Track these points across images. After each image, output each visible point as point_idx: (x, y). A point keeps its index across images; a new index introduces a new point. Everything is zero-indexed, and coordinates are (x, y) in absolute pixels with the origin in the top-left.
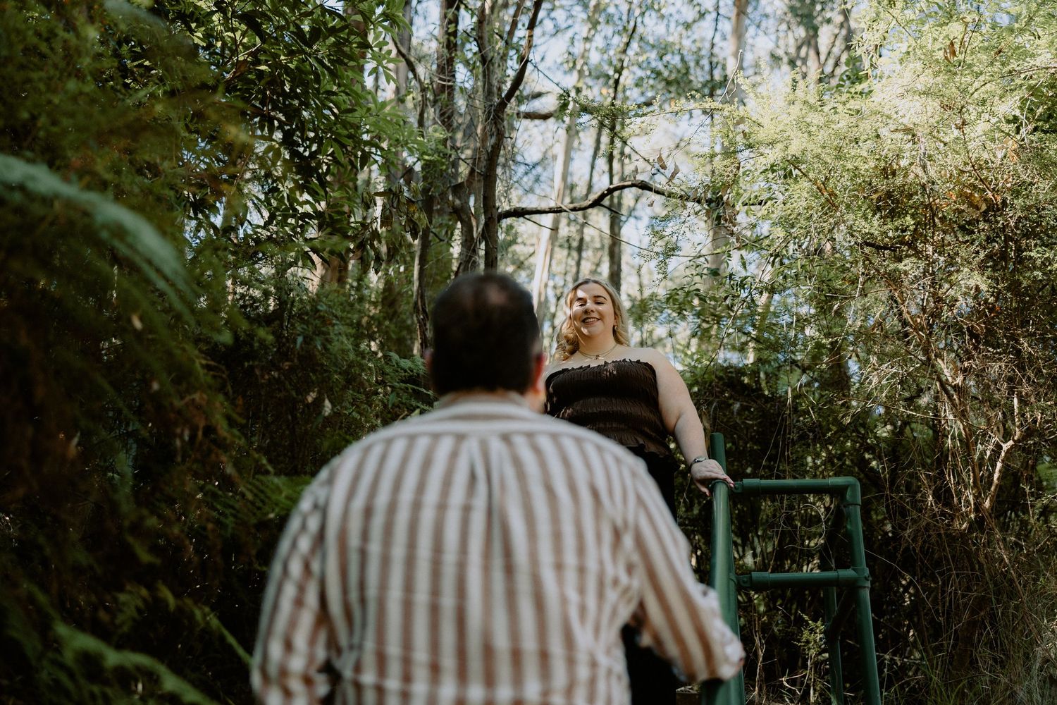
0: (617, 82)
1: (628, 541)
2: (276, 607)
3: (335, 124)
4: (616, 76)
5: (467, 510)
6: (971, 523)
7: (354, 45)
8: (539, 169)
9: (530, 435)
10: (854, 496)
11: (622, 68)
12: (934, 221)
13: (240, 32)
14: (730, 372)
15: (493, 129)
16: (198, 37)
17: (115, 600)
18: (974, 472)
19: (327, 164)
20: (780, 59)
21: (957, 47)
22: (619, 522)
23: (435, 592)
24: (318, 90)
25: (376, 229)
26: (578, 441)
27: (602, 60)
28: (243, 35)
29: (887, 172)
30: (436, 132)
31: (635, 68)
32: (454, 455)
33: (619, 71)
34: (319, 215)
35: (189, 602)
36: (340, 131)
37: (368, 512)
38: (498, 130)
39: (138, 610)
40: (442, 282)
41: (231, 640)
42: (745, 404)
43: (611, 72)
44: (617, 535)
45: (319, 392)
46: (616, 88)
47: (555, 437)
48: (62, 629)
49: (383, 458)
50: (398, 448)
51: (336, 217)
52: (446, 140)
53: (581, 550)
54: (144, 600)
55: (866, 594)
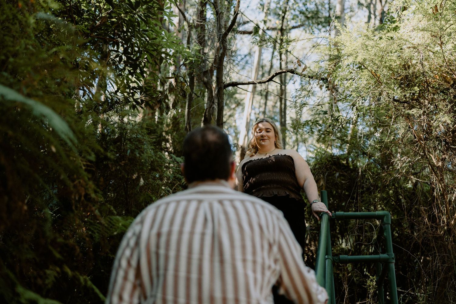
0: (283, 17)
1: (275, 249)
2: (115, 281)
3: (147, 45)
4: (283, 15)
5: (203, 234)
6: (445, 232)
7: (156, 9)
8: (248, 58)
9: (231, 201)
10: (388, 220)
11: (286, 11)
12: (428, 89)
13: (103, 3)
14: (335, 158)
15: (222, 46)
16: (83, 6)
17: (45, 273)
18: (446, 207)
19: (144, 63)
20: (362, 5)
21: (438, 7)
22: (272, 241)
23: (189, 271)
24: (139, 30)
25: (167, 94)
26: (253, 203)
27: (277, 7)
28: (104, 5)
29: (406, 67)
30: (195, 46)
31: (292, 11)
32: (197, 210)
33: (285, 12)
34: (140, 88)
35: (77, 273)
36: (150, 48)
37: (159, 235)
38: (224, 46)
39: (55, 277)
40: (200, 115)
41: (97, 290)
42: (341, 173)
43: (281, 13)
44: (270, 246)
45: (138, 174)
46: (283, 21)
47: (242, 202)
48: (20, 289)
49: (165, 211)
50: (172, 206)
51: (148, 88)
52: (200, 50)
53: (254, 253)
54: (58, 272)
55: (393, 266)
